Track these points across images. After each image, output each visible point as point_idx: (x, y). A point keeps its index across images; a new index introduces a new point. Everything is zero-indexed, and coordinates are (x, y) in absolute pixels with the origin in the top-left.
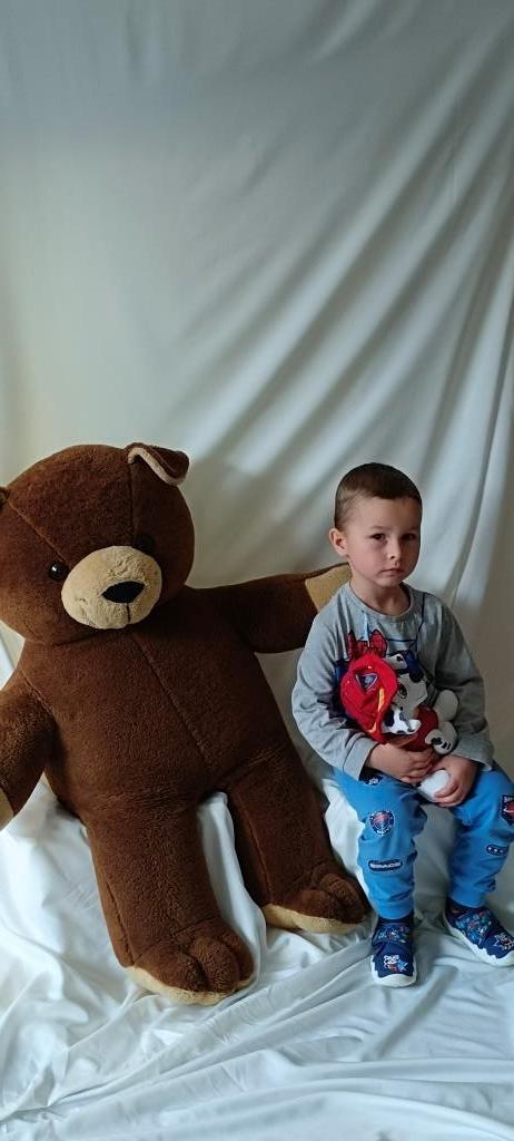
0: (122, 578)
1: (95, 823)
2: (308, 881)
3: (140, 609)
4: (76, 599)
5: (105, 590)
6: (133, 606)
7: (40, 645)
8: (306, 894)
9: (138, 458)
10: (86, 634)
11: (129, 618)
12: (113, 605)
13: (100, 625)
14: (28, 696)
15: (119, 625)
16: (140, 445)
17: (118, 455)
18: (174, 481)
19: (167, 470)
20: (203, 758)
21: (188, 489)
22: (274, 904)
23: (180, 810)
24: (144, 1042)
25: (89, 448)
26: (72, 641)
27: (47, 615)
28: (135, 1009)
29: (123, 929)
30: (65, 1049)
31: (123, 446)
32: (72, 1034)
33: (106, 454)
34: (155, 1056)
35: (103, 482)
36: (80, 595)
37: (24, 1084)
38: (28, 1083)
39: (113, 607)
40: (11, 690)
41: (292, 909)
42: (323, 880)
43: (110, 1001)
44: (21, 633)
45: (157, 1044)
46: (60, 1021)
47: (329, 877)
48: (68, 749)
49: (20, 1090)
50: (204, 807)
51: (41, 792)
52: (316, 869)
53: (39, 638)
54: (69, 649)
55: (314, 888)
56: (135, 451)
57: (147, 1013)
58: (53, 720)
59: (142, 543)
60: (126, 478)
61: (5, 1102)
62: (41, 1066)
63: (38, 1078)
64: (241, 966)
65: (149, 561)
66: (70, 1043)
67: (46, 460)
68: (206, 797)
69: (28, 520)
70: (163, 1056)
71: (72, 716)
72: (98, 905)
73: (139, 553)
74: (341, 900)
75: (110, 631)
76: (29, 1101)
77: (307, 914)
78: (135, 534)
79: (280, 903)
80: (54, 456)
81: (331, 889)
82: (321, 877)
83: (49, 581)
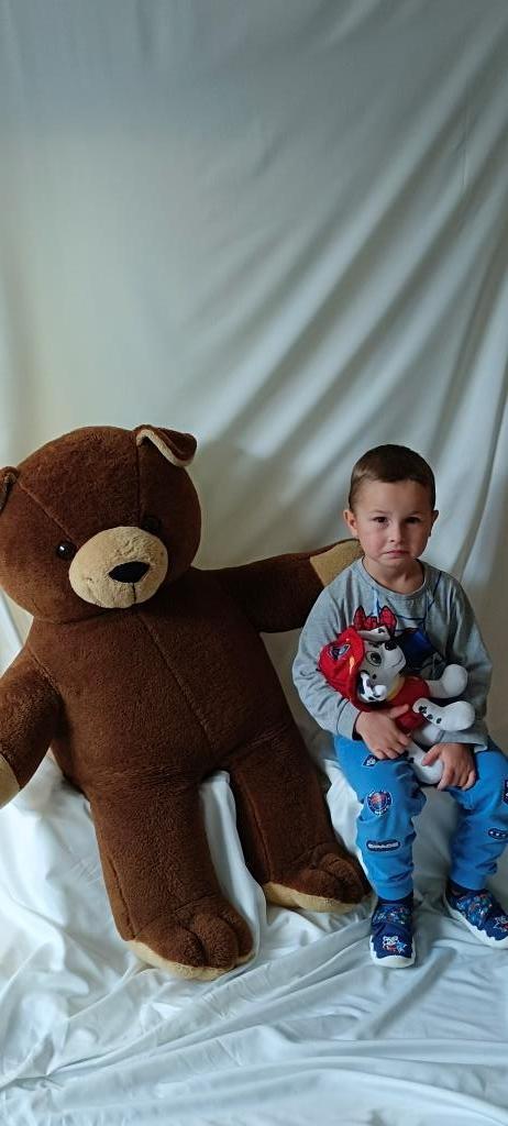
0: (128, 558)
1: (99, 798)
2: (308, 860)
3: (146, 589)
4: (83, 579)
5: (112, 569)
6: (138, 586)
7: (48, 623)
8: (306, 873)
9: (146, 440)
10: (93, 612)
11: (135, 598)
12: (119, 584)
13: (107, 604)
14: (36, 673)
15: (125, 605)
16: (148, 427)
17: (127, 436)
18: (182, 463)
19: (175, 453)
20: (206, 736)
21: (196, 471)
22: (275, 882)
23: (183, 787)
24: (143, 1015)
25: (98, 430)
26: (80, 620)
27: (56, 594)
28: (135, 982)
29: (125, 904)
30: (65, 1019)
31: (131, 428)
32: (72, 1004)
33: (116, 436)
34: (154, 1029)
35: (112, 463)
36: (87, 574)
37: (25, 1051)
38: (29, 1051)
39: (119, 587)
40: (19, 666)
41: (292, 887)
42: (324, 859)
43: (110, 973)
44: (30, 611)
45: (155, 1017)
46: (61, 992)
47: (330, 857)
48: (74, 725)
49: (21, 1059)
50: (206, 786)
51: (47, 768)
52: (316, 849)
53: (47, 616)
54: (76, 628)
55: (314, 868)
56: (144, 433)
57: (147, 985)
58: (59, 697)
59: (148, 524)
60: (135, 460)
61: (5, 1070)
62: (42, 1035)
63: (38, 1047)
64: (240, 942)
65: (156, 542)
66: (70, 1014)
67: (55, 442)
68: (209, 776)
69: (37, 501)
70: (161, 1029)
71: (78, 693)
72: (101, 879)
73: (146, 534)
74: (341, 881)
75: (116, 610)
76: (28, 1070)
77: (307, 893)
78: (142, 515)
79: (281, 881)
80: (64, 437)
81: (331, 868)
82: (321, 856)
83: (58, 560)
